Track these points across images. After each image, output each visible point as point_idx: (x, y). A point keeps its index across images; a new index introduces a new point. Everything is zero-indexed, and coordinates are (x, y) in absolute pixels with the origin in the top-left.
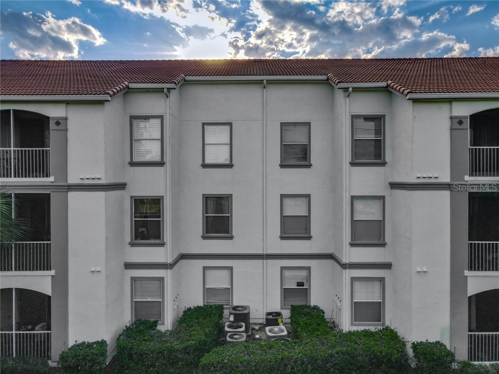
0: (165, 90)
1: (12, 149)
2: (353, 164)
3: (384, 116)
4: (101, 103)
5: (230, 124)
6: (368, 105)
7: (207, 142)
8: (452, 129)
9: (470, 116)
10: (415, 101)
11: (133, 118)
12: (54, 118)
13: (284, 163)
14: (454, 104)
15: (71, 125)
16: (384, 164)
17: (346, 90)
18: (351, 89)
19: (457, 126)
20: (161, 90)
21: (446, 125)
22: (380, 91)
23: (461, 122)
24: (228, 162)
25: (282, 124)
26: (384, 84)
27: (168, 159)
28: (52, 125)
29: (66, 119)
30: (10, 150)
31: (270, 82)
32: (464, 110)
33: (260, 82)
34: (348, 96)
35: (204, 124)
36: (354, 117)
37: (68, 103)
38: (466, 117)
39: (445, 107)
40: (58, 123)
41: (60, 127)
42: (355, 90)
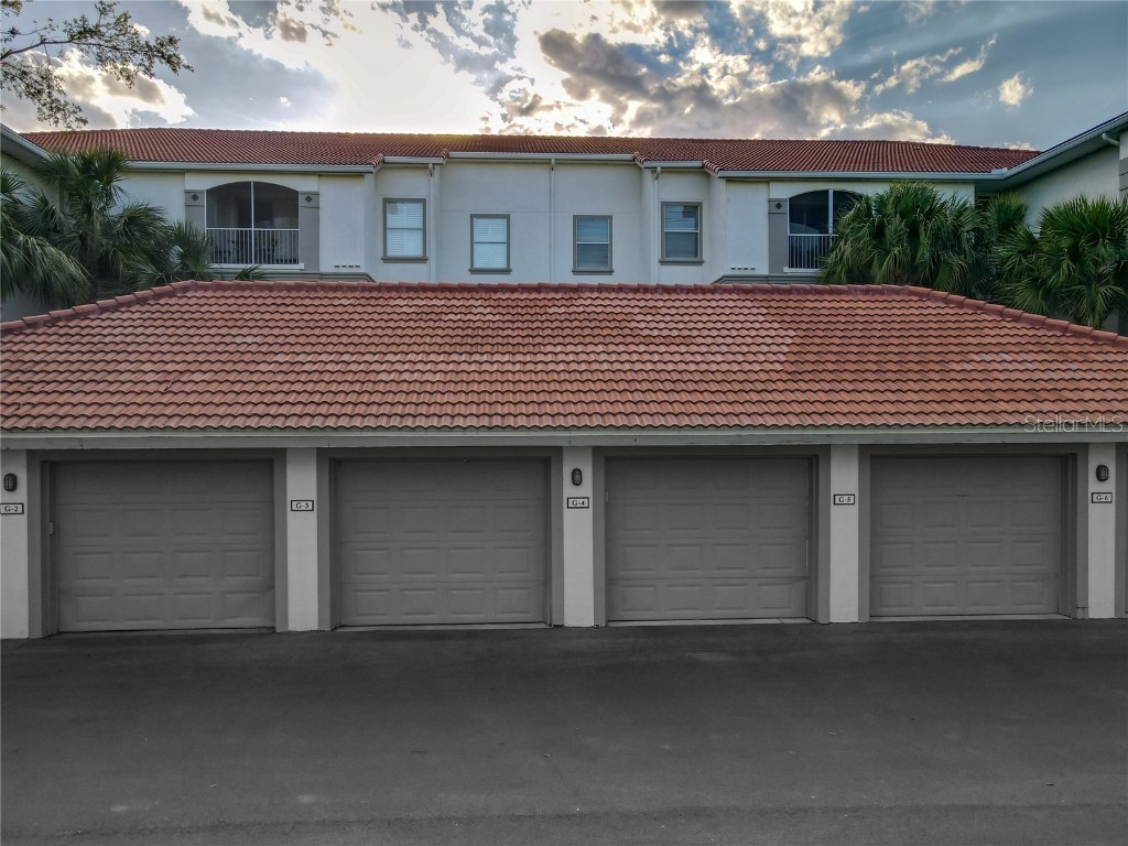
0: (430, 166)
1: (253, 229)
2: (663, 262)
3: (701, 204)
4: (360, 175)
5: (507, 217)
6: (680, 190)
7: (476, 239)
8: (770, 213)
9: (791, 199)
10: (730, 180)
11: (387, 201)
12: (304, 193)
13: (578, 269)
14: (772, 184)
15: (324, 202)
16: (700, 263)
17: (654, 169)
18: (659, 169)
19: (776, 210)
20: (424, 167)
21: (764, 209)
22: (695, 173)
23: (779, 206)
24: (505, 267)
25: (576, 218)
26: (698, 164)
27: (431, 255)
28: (302, 201)
29: (317, 194)
30: (250, 232)
31: (560, 163)
32: (785, 192)
33: (547, 162)
34: (657, 178)
35: (472, 216)
36: (665, 205)
37: (320, 174)
38: (785, 200)
39: (762, 188)
40: (309, 199)
41: (311, 204)
42: (666, 170)
